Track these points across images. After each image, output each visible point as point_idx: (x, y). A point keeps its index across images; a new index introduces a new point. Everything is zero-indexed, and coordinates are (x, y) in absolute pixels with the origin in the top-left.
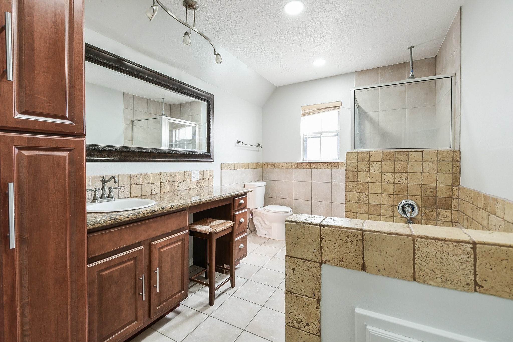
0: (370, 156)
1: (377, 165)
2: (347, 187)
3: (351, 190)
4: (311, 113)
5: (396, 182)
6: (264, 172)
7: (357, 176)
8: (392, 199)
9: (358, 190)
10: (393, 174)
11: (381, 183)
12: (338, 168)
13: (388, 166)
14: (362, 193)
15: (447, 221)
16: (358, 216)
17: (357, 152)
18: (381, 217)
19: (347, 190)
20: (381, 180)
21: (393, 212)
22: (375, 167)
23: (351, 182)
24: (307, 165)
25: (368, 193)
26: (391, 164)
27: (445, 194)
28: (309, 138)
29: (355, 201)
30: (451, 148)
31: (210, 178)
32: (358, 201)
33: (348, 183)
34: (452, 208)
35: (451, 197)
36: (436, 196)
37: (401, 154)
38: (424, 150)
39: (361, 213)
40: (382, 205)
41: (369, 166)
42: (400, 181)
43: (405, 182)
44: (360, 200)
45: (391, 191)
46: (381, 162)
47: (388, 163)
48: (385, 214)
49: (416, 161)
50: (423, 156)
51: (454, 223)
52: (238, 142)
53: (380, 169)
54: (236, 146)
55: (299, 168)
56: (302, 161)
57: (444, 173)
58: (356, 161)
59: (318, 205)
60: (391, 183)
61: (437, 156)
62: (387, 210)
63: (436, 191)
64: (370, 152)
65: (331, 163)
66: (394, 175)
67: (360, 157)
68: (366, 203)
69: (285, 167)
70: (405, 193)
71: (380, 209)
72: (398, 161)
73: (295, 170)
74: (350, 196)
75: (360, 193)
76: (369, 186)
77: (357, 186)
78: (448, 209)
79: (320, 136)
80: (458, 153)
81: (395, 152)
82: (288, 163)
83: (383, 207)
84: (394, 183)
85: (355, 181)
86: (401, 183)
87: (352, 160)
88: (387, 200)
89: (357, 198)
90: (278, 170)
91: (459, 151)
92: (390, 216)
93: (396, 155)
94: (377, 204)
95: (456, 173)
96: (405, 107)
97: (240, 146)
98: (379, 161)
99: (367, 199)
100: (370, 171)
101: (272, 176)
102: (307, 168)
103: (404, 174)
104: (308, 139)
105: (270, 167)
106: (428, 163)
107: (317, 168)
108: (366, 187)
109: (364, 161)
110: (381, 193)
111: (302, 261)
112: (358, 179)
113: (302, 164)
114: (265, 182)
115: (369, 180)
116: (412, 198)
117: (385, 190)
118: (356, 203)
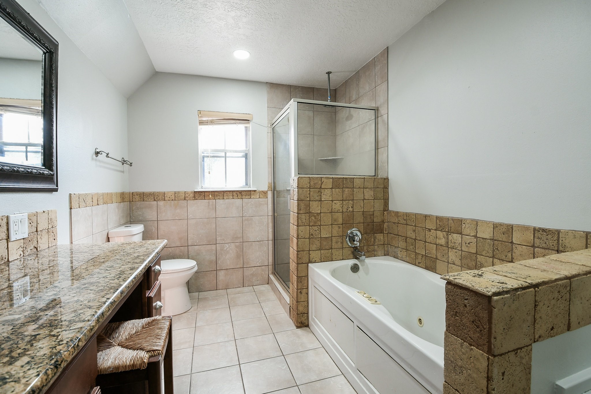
0: (322, 182)
1: (328, 192)
2: (300, 221)
3: (303, 224)
4: (212, 122)
5: (344, 211)
6: (134, 208)
7: (310, 206)
8: (341, 229)
9: (310, 222)
10: (341, 202)
11: (332, 212)
12: (250, 198)
13: (337, 194)
14: (314, 226)
15: (381, 245)
16: (310, 254)
17: (310, 178)
18: (332, 251)
19: (300, 224)
20: (332, 209)
21: (342, 243)
22: (326, 195)
23: (303, 213)
24: (210, 195)
25: (320, 226)
26: (340, 192)
27: (379, 220)
28: (208, 157)
29: (307, 236)
30: (375, 176)
31: (51, 230)
32: (311, 237)
33: (300, 216)
34: (384, 232)
35: (383, 222)
36: (373, 222)
37: (348, 181)
38: (365, 177)
39: (314, 250)
40: (333, 236)
41: (321, 194)
42: (347, 210)
43: (351, 209)
44: (312, 235)
45: (340, 221)
46: (331, 190)
47: (337, 190)
48: (336, 247)
49: (359, 188)
50: (365, 183)
51: (385, 245)
52: (97, 153)
53: (331, 197)
54: (93, 159)
55: (197, 199)
56: (200, 189)
57: (378, 199)
58: (308, 188)
59: (225, 249)
60: (340, 212)
61: (374, 183)
62: (337, 242)
63: (374, 216)
64: (321, 178)
65: (242, 191)
66: (343, 203)
67: (312, 183)
68: (318, 238)
69: (174, 199)
70: (351, 222)
71: (331, 242)
72: (345, 188)
73: (191, 202)
74: (302, 231)
75: (312, 226)
76: (321, 217)
77: (309, 219)
78: (381, 233)
79: (224, 155)
80: (387, 180)
81: (343, 178)
82: (179, 192)
83: (334, 239)
84: (343, 212)
85: (307, 213)
86: (348, 211)
87: (304, 187)
88: (337, 230)
89: (310, 232)
90: (161, 203)
91: (388, 179)
92: (340, 248)
93: (344, 182)
94: (328, 237)
95: (386, 199)
96: (313, 134)
97: (100, 161)
98: (330, 189)
99: (319, 232)
100: (322, 200)
101: (151, 215)
102: (210, 199)
103: (350, 201)
104: (205, 159)
105: (145, 199)
106: (368, 190)
107: (223, 198)
108: (318, 218)
109: (316, 188)
110: (332, 224)
111: (514, 353)
112: (310, 209)
113: (202, 194)
114: (143, 225)
115: (321, 210)
116: (357, 226)
117: (335, 220)
118: (309, 239)
